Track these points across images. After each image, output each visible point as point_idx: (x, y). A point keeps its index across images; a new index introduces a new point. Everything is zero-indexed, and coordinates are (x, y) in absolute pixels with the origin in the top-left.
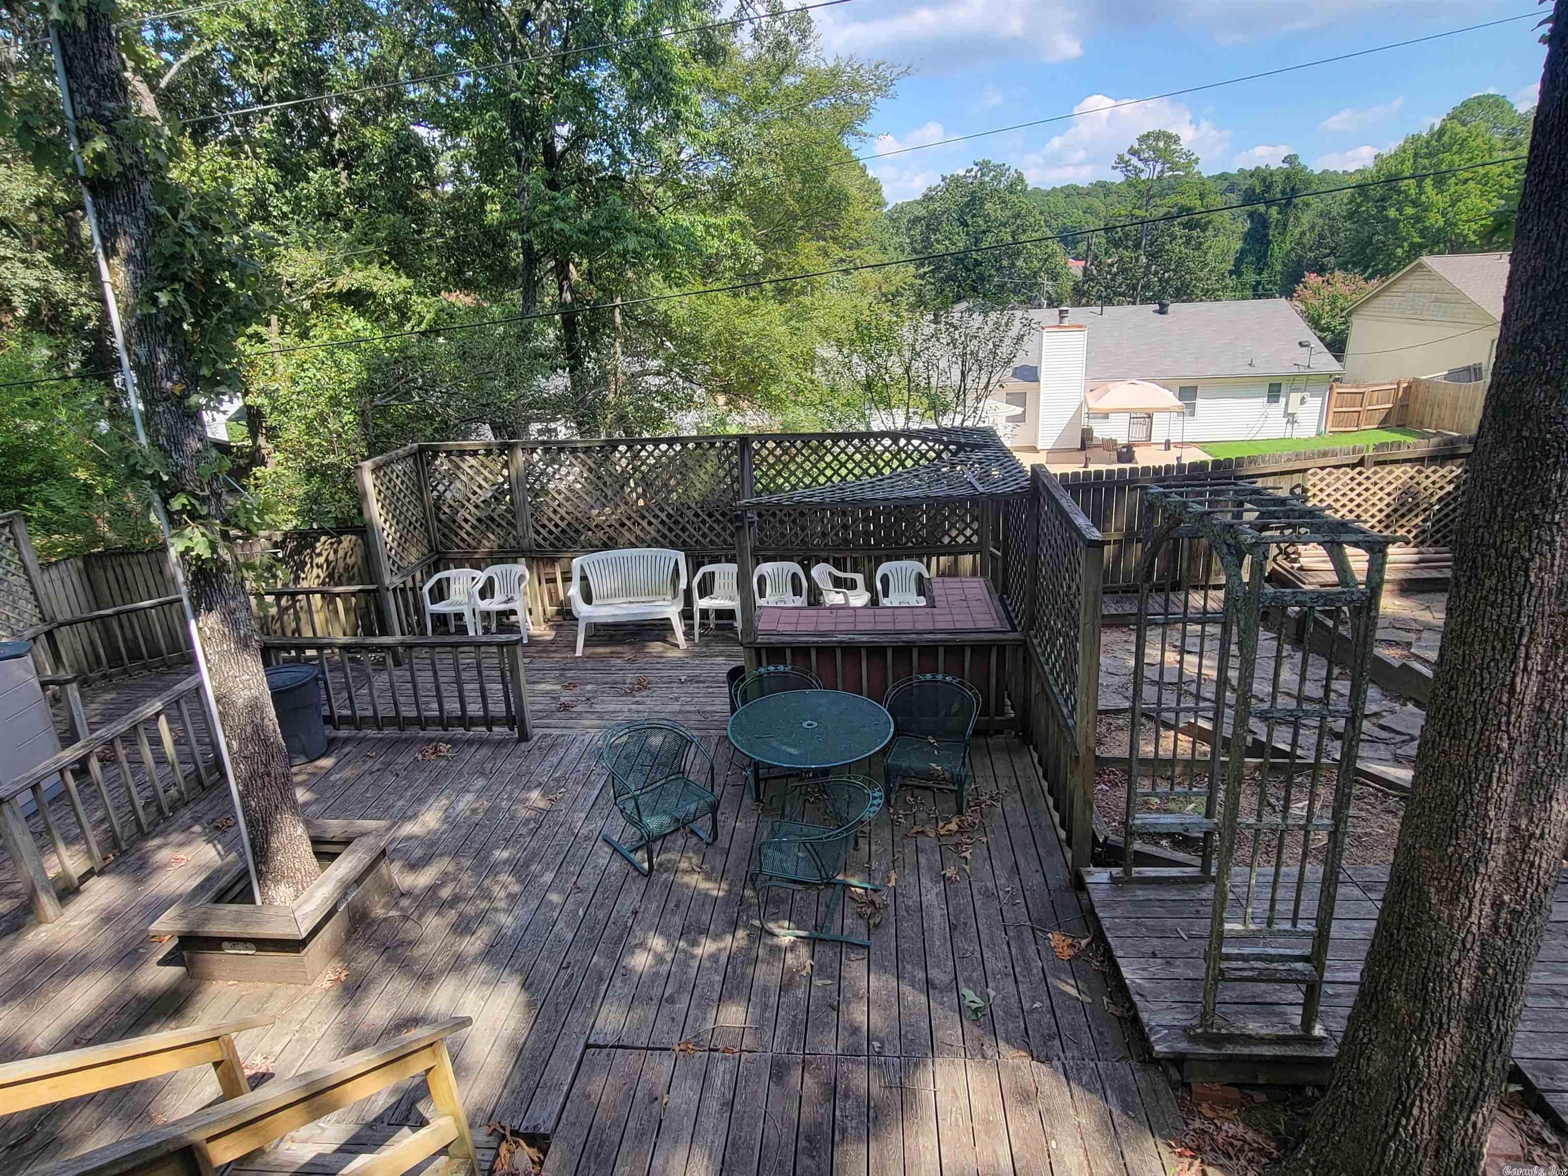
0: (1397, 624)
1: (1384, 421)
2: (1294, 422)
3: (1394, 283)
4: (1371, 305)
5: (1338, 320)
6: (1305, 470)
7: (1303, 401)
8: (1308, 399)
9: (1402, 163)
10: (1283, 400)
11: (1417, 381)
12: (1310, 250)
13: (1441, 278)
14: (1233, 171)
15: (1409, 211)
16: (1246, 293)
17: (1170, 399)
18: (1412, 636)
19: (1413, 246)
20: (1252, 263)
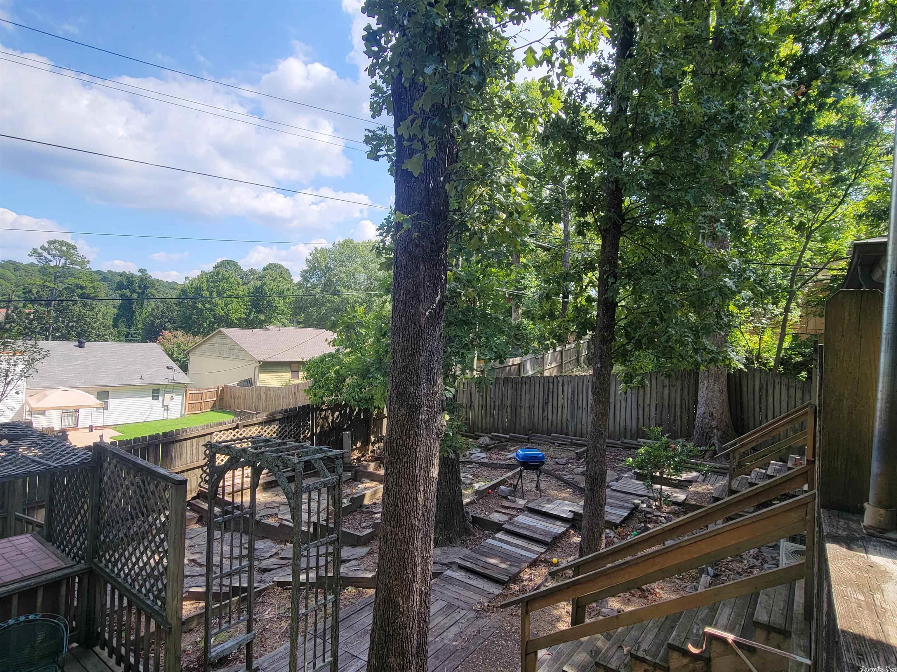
0: (267, 506)
1: (213, 407)
2: (168, 410)
3: (209, 339)
4: (199, 348)
5: (182, 355)
6: (212, 433)
7: (172, 398)
8: (175, 397)
9: (202, 283)
10: (161, 398)
11: (226, 387)
12: (158, 318)
13: (230, 339)
14: (105, 270)
15: (207, 306)
16: (121, 338)
17: (92, 400)
18: (276, 510)
19: (210, 322)
20: (124, 322)
